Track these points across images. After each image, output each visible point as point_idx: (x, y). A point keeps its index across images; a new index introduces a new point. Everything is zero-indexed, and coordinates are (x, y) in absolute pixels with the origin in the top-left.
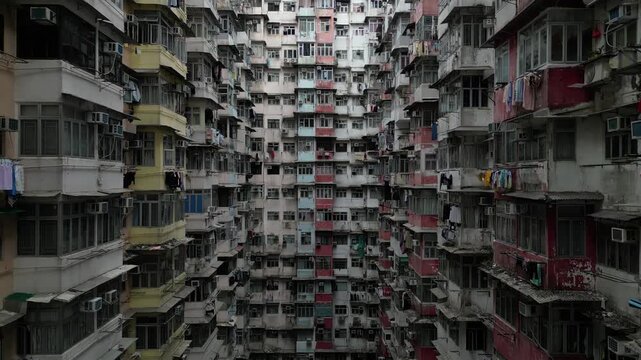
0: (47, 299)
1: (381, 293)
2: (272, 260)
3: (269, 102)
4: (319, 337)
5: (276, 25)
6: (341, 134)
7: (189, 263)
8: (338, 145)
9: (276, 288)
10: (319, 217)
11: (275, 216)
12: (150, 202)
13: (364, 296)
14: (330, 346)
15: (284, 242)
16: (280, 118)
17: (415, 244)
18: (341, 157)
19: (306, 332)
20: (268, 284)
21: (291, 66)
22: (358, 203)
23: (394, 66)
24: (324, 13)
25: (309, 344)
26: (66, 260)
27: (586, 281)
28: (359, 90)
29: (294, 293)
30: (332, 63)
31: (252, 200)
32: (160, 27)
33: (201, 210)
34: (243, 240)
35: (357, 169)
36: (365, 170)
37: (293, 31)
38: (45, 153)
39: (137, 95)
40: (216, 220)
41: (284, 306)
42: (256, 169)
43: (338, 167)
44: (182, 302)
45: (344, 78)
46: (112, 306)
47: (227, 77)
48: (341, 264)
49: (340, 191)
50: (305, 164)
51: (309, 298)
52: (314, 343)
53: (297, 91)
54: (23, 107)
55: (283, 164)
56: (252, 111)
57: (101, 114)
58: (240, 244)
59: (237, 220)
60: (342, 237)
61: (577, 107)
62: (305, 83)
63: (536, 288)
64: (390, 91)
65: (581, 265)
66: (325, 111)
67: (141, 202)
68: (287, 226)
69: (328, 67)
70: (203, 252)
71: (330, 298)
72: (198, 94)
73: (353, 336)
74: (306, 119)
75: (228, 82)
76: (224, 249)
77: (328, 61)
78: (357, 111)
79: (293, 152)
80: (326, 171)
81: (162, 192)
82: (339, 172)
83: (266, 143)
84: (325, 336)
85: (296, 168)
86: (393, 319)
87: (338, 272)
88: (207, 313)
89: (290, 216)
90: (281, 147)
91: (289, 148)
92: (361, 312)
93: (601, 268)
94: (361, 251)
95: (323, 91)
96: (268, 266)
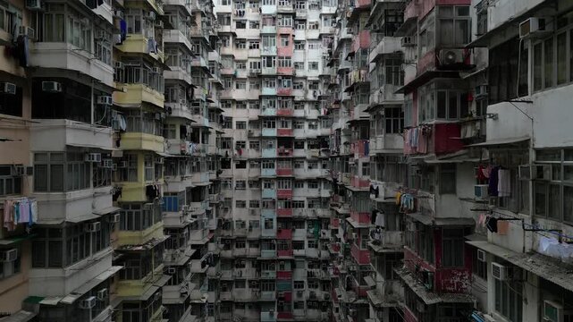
0: (54, 302)
1: (331, 272)
2: (240, 242)
3: (237, 107)
4: (280, 309)
5: (243, 41)
6: (299, 134)
7: (167, 254)
8: (296, 143)
9: (244, 266)
10: (280, 205)
11: (242, 204)
12: (134, 211)
13: (319, 273)
14: (291, 316)
15: (251, 227)
16: (247, 120)
17: (354, 237)
18: (299, 153)
19: (269, 304)
20: (237, 262)
21: (256, 75)
22: (314, 193)
23: (341, 82)
24: (284, 31)
25: (272, 314)
26: (69, 270)
27: (464, 286)
28: (315, 96)
29: (259, 271)
30: (291, 73)
31: (222, 191)
32: (142, 69)
33: (176, 210)
34: (214, 227)
35: (313, 163)
36: (319, 165)
37: (258, 46)
38: (53, 190)
39: (123, 124)
40: (189, 216)
41: (250, 281)
42: (226, 163)
43: (296, 162)
44: (160, 289)
45: (301, 86)
46: (103, 302)
47: (199, 93)
48: (299, 245)
49: (298, 183)
50: (267, 160)
51: (272, 275)
52: (276, 313)
53: (261, 97)
54: (36, 155)
55: (250, 160)
56: (222, 116)
57: (95, 154)
58: (211, 231)
59: (208, 212)
60: (299, 222)
61: (457, 153)
62: (268, 91)
63: (429, 291)
64: (338, 102)
65: (460, 274)
66: (285, 115)
67: (126, 211)
68: (253, 213)
69: (287, 77)
70: (178, 244)
71: (290, 274)
72: (174, 114)
73: (310, 307)
74: (269, 122)
75: (201, 97)
76: (197, 237)
77: (288, 72)
78: (312, 114)
79: (258, 150)
80: (285, 166)
81: (144, 203)
82: (297, 166)
83: (234, 142)
84: (285, 308)
85: (260, 163)
86: (340, 296)
87: (297, 252)
88: (182, 295)
89: (255, 204)
90: (248, 145)
91: (255, 145)
92: (317, 287)
93: (475, 276)
94: (316, 234)
95: (283, 97)
96: (237, 247)
